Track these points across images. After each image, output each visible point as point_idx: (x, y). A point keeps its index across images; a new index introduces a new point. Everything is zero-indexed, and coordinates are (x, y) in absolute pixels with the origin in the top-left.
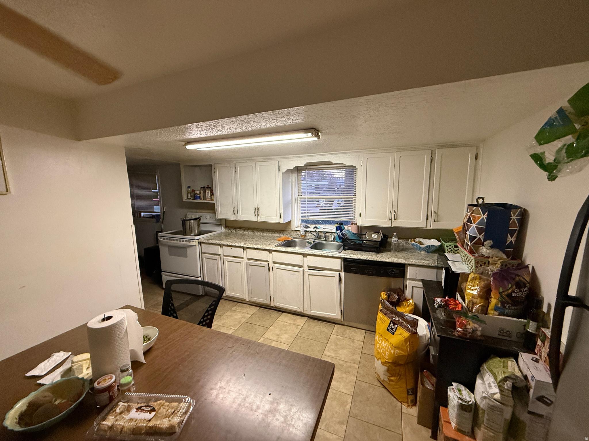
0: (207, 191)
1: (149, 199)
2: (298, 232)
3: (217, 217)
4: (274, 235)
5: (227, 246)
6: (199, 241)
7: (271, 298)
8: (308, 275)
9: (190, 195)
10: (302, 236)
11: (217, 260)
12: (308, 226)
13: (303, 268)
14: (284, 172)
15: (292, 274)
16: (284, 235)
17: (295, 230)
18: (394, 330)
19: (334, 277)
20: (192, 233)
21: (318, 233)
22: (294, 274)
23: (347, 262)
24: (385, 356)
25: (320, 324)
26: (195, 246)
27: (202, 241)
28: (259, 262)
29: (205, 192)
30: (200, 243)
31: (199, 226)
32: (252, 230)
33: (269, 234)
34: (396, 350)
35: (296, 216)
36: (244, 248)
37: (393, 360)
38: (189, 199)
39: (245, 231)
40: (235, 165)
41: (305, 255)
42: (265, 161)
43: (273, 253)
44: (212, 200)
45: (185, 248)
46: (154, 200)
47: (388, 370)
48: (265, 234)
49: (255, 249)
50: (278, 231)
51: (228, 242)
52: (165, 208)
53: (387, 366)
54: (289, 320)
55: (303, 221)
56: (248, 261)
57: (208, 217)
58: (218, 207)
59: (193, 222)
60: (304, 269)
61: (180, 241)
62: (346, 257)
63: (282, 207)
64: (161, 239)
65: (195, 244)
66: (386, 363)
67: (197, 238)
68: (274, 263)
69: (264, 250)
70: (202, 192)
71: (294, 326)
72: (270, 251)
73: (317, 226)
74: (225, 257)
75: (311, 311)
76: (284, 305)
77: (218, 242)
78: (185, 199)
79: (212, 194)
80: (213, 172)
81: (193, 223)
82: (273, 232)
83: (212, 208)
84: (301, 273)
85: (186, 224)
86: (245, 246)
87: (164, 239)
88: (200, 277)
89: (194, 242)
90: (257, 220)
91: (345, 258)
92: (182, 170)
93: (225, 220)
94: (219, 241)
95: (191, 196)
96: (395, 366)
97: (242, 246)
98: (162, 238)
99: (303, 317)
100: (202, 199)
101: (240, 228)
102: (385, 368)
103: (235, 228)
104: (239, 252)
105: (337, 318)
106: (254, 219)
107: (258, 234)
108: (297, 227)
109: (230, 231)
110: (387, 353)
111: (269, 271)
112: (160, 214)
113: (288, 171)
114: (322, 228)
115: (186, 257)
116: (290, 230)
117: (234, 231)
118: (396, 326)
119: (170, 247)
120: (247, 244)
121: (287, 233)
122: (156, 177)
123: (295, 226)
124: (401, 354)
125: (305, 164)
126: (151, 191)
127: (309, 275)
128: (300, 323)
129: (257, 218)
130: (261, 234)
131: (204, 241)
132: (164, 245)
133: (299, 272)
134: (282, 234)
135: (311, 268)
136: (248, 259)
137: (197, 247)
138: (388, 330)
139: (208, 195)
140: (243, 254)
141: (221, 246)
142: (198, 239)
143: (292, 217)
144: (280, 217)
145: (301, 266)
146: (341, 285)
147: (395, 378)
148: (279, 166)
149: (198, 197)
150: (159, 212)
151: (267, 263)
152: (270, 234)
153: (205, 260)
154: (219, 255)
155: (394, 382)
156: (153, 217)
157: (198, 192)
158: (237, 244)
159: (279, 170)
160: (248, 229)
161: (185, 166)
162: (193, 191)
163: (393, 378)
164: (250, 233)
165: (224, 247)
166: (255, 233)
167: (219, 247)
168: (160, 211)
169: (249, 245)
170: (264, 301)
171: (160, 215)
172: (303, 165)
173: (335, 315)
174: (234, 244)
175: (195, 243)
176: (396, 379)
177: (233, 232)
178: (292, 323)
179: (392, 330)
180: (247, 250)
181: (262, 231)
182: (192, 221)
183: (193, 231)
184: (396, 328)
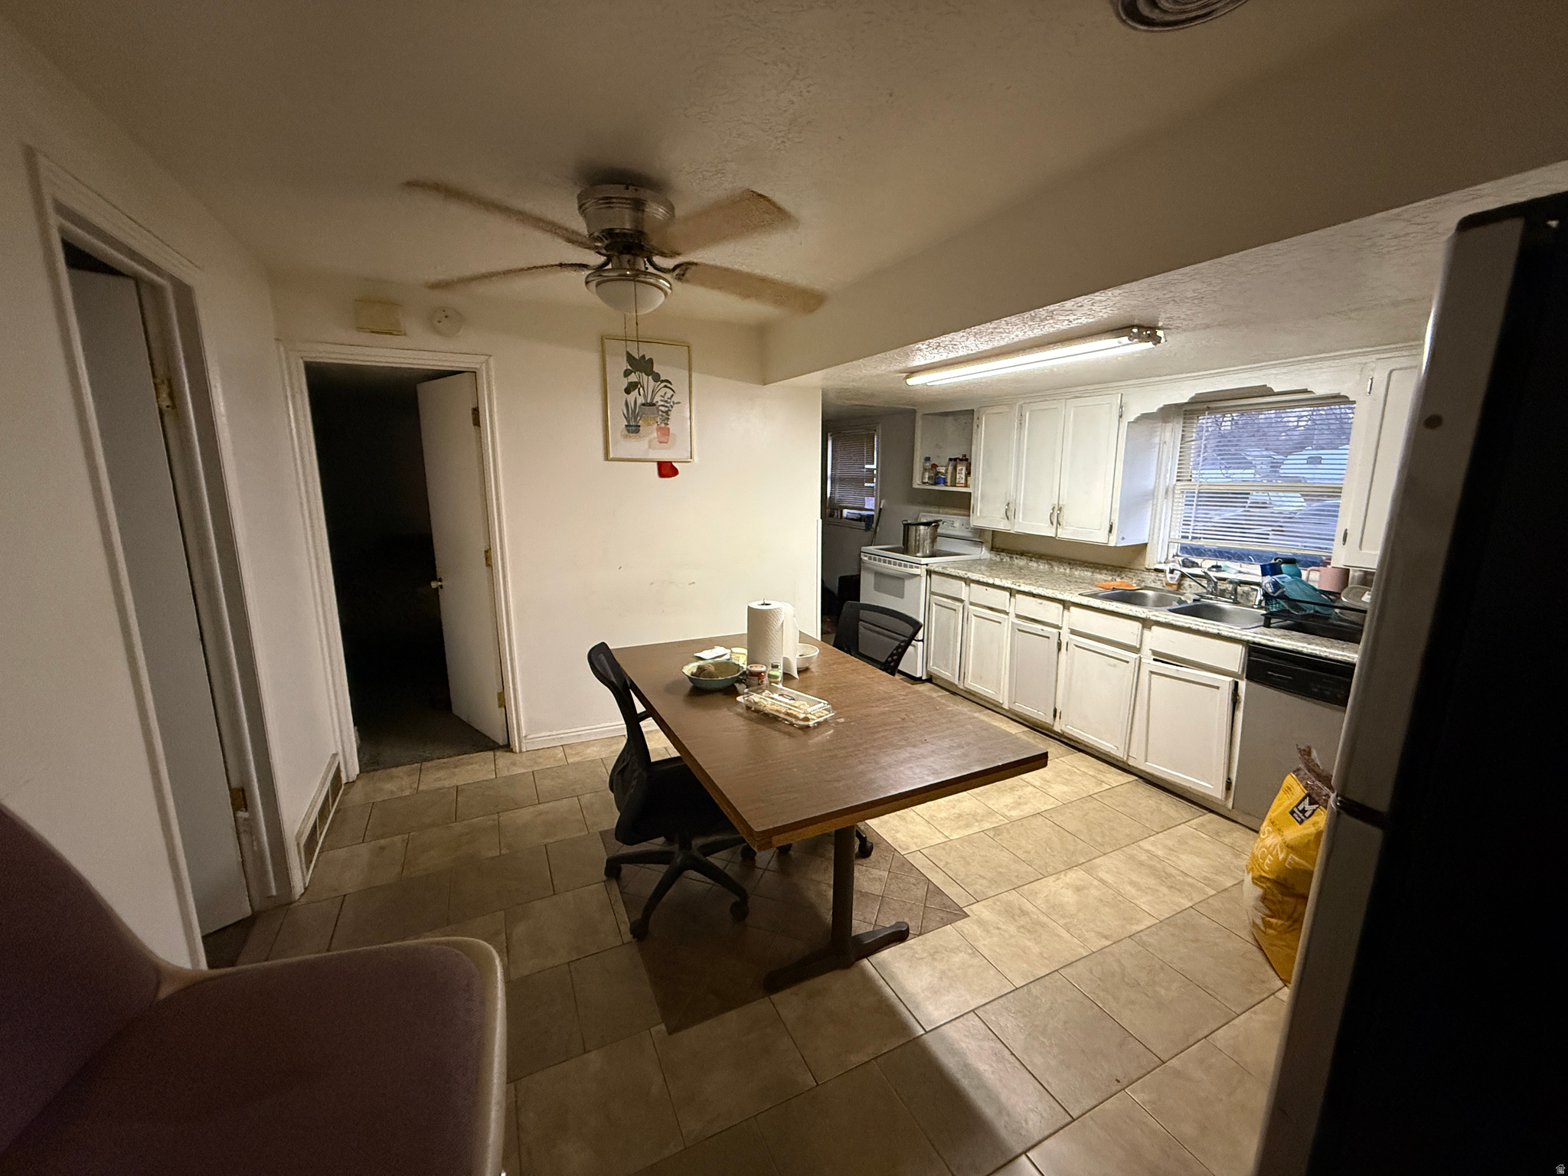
0: (959, 468)
1: (858, 482)
2: (1160, 575)
3: (971, 523)
4: (1098, 576)
5: (978, 582)
6: (928, 567)
7: (1055, 711)
8: (1148, 673)
9: (927, 475)
10: (1168, 584)
11: (955, 610)
12: (1194, 563)
13: (1139, 655)
14: (1132, 420)
15: (1110, 665)
16: (1122, 578)
17: (1157, 570)
18: (1307, 814)
19: (1218, 688)
20: (918, 552)
21: (1216, 583)
22: (1115, 666)
23: (1256, 654)
24: (1263, 864)
25: (1162, 797)
26: (919, 577)
27: (932, 568)
28: (1040, 627)
29: (955, 469)
30: (929, 573)
31: (933, 541)
32: (1047, 560)
33: (1086, 573)
34: (1291, 855)
35: (1164, 534)
36: (1012, 592)
37: (1278, 876)
38: (925, 483)
39: (1031, 561)
40: (1021, 407)
41: (1146, 623)
42: (1089, 395)
43: (1072, 609)
44: (966, 486)
45: (901, 578)
46: (866, 485)
47: (1264, 899)
48: (1077, 573)
49: (1034, 595)
50: (1109, 568)
51: (981, 576)
52: (883, 502)
53: (1262, 887)
54: (1087, 767)
55: (1184, 549)
56: (1016, 621)
57: (957, 524)
58: (977, 504)
59: (925, 530)
60: (1140, 657)
61: (895, 564)
62: (1256, 640)
63: (1117, 506)
64: (866, 558)
65: (919, 573)
66: (1262, 880)
67: (924, 561)
68: (1073, 632)
69: (1052, 601)
70: (950, 468)
71: (1094, 780)
72: (1066, 605)
73: (1219, 563)
74: (971, 607)
75: (1146, 761)
76: (1083, 733)
77: (961, 573)
78: (917, 483)
79: (968, 473)
80: (975, 427)
81: (922, 532)
82: (1096, 568)
83: (963, 503)
84: (1132, 664)
85: (910, 530)
86: (1012, 586)
87: (870, 558)
88: (922, 641)
89: (917, 567)
90: (1054, 536)
91: (1254, 643)
92: (919, 423)
93: (993, 531)
94: (964, 572)
95: (929, 478)
96: (1282, 894)
97: (1006, 586)
98: (866, 556)
99: (1126, 774)
100: (949, 484)
101: (1022, 554)
102: (1259, 891)
103: (1011, 552)
104: (1000, 599)
105: (1210, 794)
106: (1048, 531)
107: (1060, 570)
108: (1163, 562)
109: (998, 559)
110: (1270, 859)
111: (1059, 649)
112: (872, 513)
113: (1145, 417)
114: (1233, 570)
115: (902, 597)
116: (1142, 568)
117: (1007, 559)
118: (1314, 807)
119: (879, 575)
120: (1018, 584)
121: (1131, 575)
122: (875, 439)
123: (1155, 557)
124: (1302, 868)
125: (1192, 398)
126: (864, 468)
127: (1152, 672)
128: (1111, 781)
129: (1054, 530)
130: (1068, 571)
131: (937, 569)
132: (868, 569)
133: (1127, 662)
134: (1118, 576)
135: (1160, 657)
136: (1018, 616)
137: (924, 579)
138: (1292, 813)
139: (961, 476)
140: (1008, 604)
141: (968, 581)
142: (927, 565)
143: (1151, 534)
144: (1110, 531)
145: (1136, 650)
146: (1237, 713)
147: (1280, 922)
148: (1121, 407)
149: (942, 481)
150: (871, 510)
151: (1055, 631)
152: (1089, 574)
153: (934, 607)
154: (961, 601)
155: (1275, 929)
156: (861, 519)
157: (942, 470)
158: (998, 582)
159: (1121, 416)
160: (1039, 557)
161: (924, 414)
162: (934, 466)
163: (1273, 921)
164: (1042, 567)
165: (972, 585)
166: (1052, 567)
167: (963, 584)
168: (873, 508)
169: (1022, 585)
170: (1043, 716)
171: (873, 515)
172: (1186, 401)
173: (1212, 787)
174: (991, 581)
175: (919, 570)
176: (1282, 925)
177: (1005, 560)
178: (1092, 773)
179: (1301, 815)
180: (1017, 595)
181: (1069, 564)
182: (922, 527)
183: (921, 547)
184: (1314, 810)
